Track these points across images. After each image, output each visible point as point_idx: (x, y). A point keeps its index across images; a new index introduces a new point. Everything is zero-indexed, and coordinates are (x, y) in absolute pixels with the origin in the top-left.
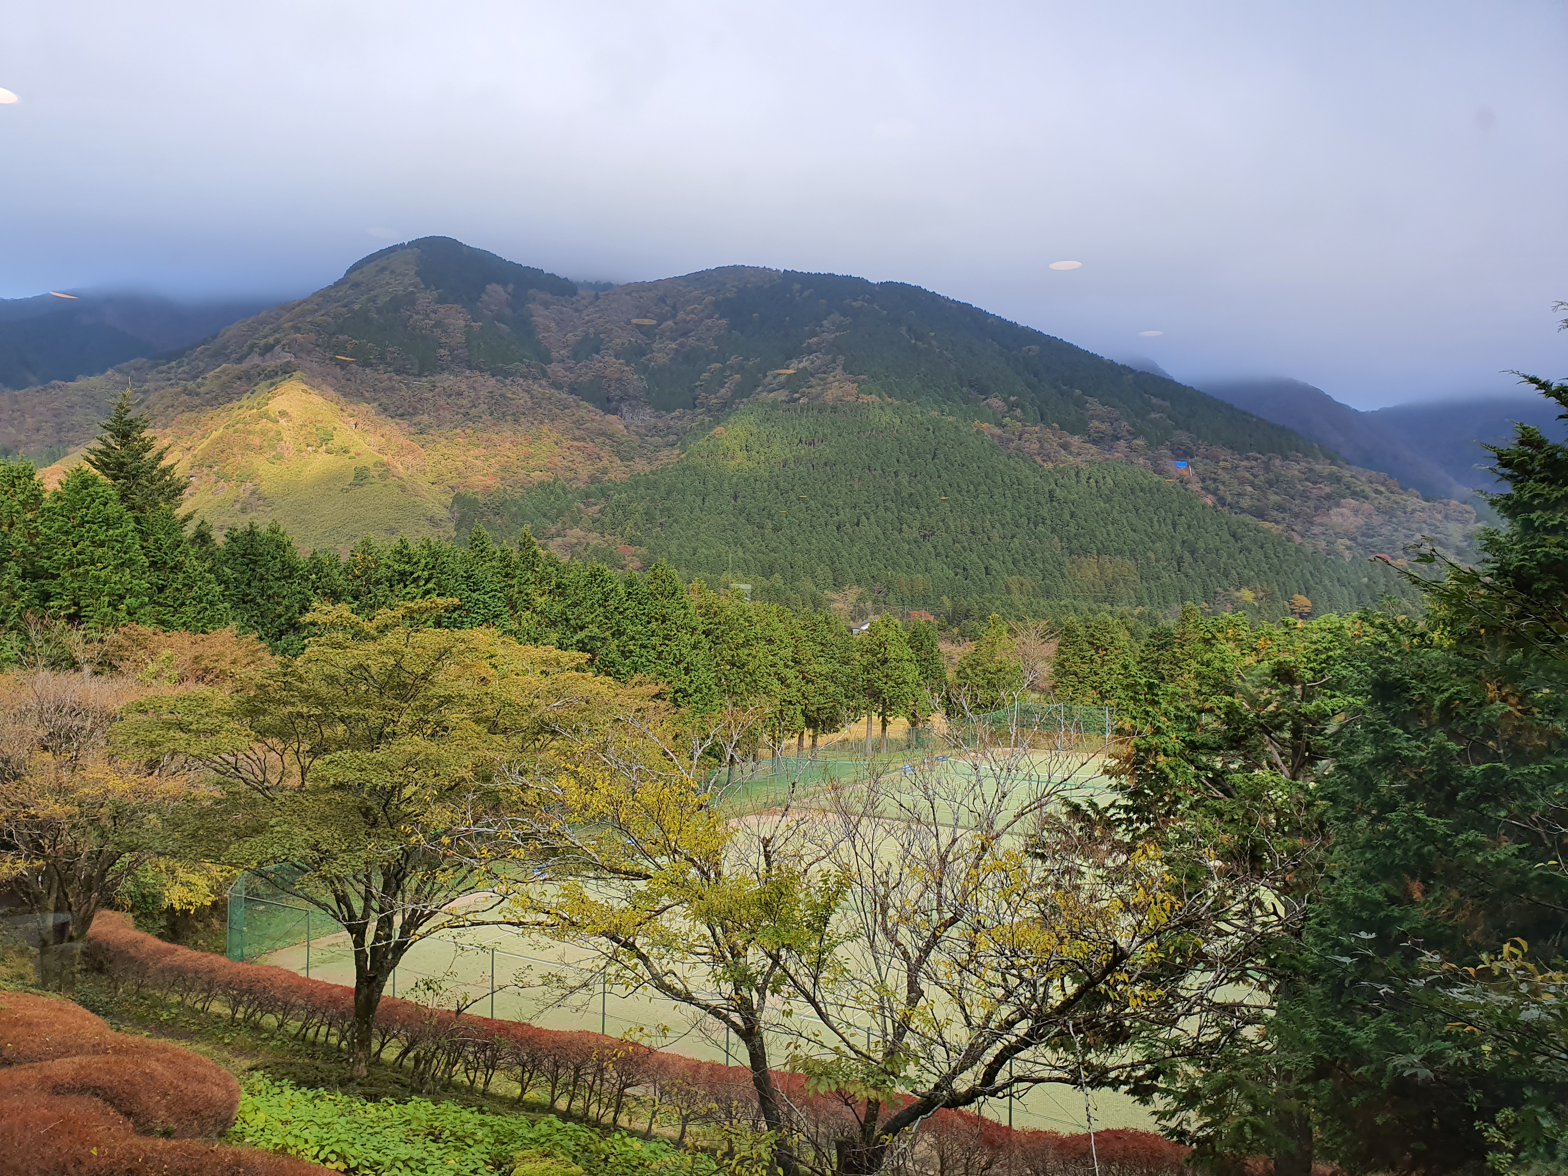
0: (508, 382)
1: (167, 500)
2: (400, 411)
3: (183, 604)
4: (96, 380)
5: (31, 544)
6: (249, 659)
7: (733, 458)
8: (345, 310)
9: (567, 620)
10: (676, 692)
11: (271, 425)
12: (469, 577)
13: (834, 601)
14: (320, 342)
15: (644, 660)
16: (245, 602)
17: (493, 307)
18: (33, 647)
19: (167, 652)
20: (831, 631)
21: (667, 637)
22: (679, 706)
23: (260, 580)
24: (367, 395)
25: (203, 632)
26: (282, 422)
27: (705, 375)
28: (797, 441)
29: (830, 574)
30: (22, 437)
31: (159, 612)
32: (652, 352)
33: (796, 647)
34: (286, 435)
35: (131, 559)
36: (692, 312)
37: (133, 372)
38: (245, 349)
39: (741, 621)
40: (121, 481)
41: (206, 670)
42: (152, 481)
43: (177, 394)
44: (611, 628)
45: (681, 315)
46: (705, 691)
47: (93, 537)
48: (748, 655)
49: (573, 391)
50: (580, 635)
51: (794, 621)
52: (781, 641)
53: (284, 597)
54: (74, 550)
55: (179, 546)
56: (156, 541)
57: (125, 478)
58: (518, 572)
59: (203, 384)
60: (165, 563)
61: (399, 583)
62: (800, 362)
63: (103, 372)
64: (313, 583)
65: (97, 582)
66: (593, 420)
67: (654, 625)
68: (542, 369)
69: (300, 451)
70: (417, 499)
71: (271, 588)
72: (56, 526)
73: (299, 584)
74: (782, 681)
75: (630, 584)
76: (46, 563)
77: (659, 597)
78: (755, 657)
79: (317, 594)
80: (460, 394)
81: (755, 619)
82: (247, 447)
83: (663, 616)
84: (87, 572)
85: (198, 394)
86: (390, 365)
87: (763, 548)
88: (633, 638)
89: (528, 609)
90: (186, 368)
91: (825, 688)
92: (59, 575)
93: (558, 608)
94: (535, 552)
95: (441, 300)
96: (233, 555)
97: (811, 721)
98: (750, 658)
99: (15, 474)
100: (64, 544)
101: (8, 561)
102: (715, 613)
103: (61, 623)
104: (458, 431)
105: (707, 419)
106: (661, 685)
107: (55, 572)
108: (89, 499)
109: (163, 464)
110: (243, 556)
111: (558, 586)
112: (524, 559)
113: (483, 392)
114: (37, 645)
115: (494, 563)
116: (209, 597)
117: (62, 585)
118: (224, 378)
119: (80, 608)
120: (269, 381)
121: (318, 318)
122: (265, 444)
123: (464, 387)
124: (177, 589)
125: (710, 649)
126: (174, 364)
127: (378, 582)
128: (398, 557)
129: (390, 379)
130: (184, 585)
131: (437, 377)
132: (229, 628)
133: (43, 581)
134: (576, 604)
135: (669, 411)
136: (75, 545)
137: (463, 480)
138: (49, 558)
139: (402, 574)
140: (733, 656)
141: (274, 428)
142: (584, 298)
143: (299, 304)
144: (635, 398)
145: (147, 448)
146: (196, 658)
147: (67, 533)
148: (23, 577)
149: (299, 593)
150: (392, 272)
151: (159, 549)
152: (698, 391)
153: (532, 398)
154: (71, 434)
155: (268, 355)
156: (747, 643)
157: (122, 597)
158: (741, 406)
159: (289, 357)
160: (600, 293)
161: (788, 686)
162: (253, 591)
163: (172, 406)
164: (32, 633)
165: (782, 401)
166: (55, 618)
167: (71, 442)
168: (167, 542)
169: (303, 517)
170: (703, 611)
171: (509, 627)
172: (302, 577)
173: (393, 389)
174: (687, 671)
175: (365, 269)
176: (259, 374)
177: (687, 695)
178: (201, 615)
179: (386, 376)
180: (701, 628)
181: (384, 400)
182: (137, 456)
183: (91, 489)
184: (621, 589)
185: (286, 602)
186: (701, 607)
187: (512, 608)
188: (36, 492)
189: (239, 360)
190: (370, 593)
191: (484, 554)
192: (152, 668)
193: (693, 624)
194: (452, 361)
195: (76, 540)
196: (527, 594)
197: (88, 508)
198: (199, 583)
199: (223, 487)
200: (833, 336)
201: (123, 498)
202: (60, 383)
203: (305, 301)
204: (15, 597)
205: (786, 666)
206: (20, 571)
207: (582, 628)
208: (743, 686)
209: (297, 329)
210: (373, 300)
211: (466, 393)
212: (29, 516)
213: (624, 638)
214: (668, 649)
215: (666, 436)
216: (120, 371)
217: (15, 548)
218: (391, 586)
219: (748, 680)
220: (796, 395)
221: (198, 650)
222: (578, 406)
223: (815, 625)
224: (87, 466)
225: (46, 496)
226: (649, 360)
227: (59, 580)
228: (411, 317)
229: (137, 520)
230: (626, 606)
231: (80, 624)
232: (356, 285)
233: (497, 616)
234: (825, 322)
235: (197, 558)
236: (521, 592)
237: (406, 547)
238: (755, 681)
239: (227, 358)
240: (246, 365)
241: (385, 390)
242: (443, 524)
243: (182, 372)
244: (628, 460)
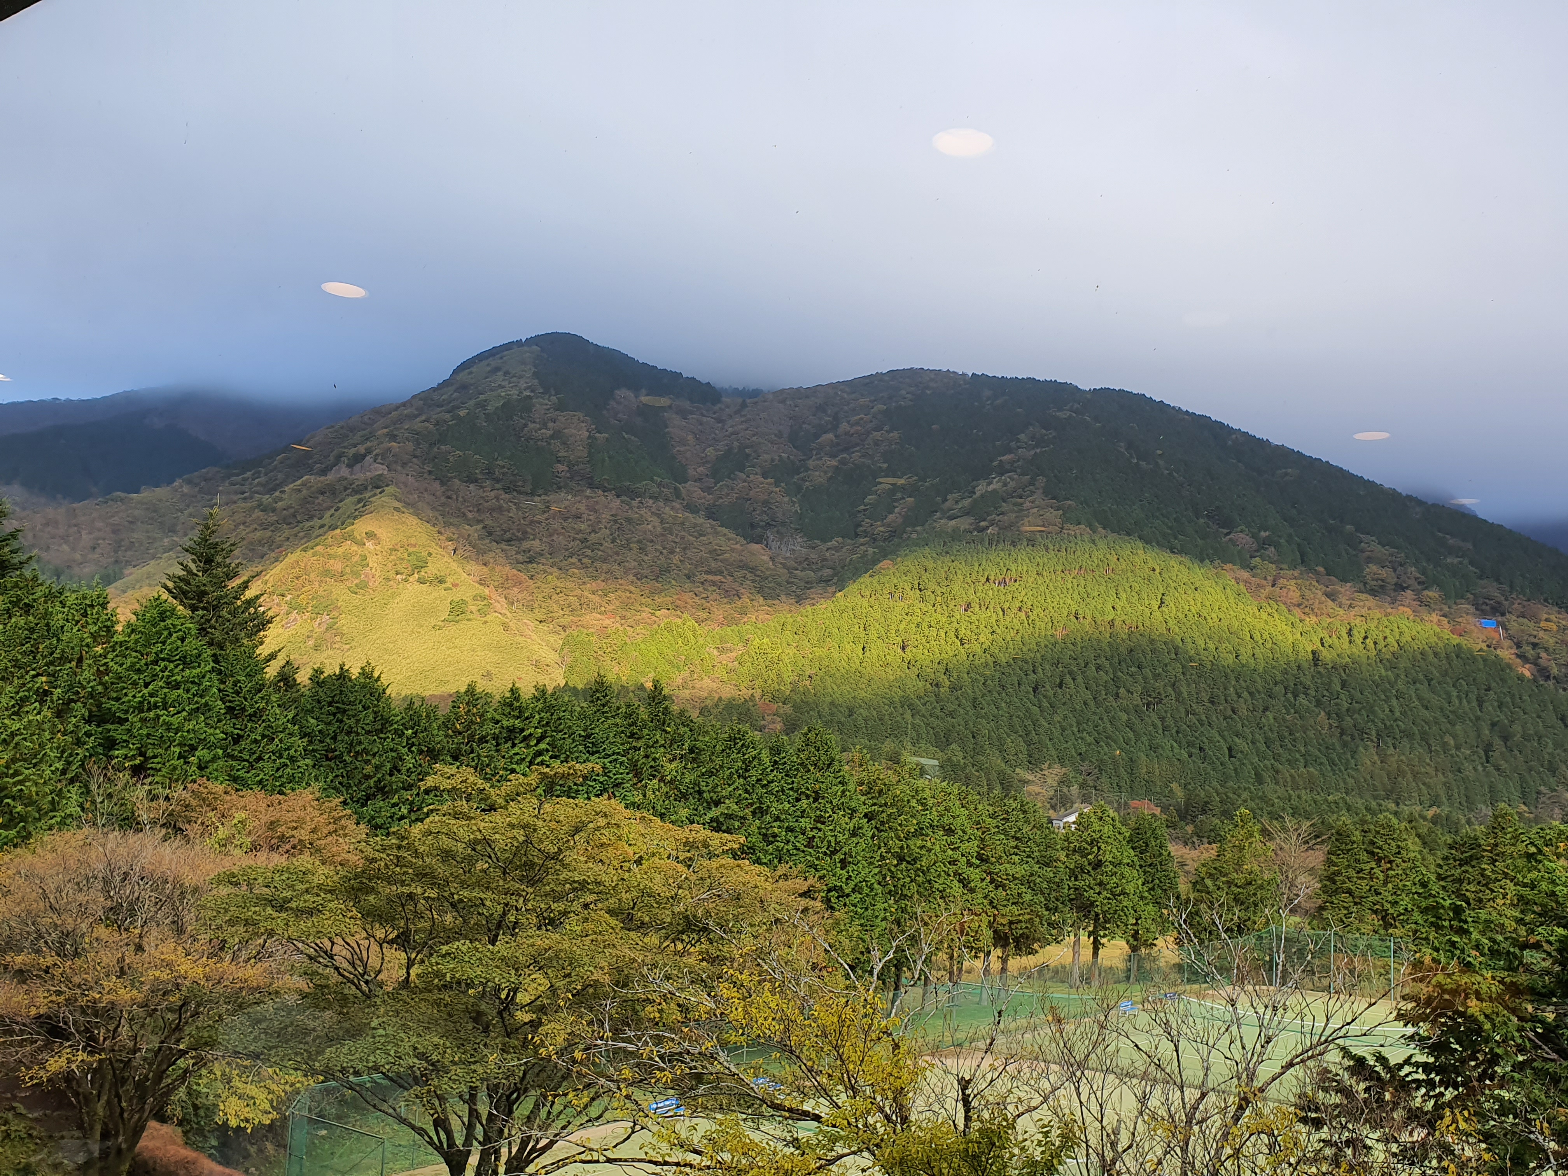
0: (635, 503)
1: (250, 636)
2: (508, 535)
3: (260, 759)
4: (162, 492)
5: (100, 683)
6: (332, 827)
7: (901, 598)
8: (448, 416)
9: (700, 793)
10: (829, 890)
11: (355, 548)
12: (588, 736)
13: (1027, 782)
14: (418, 453)
15: (790, 847)
16: (328, 759)
17: (620, 415)
18: (93, 802)
19: (240, 815)
20: (1027, 822)
21: (819, 820)
22: (832, 908)
23: (348, 733)
24: (470, 515)
25: (281, 793)
26: (369, 545)
27: (870, 499)
28: (983, 580)
29: (1023, 747)
30: (78, 556)
31: (232, 768)
32: (807, 469)
33: (982, 840)
34: (372, 561)
35: (206, 704)
36: (857, 423)
37: (203, 484)
38: (332, 458)
39: (913, 803)
40: (201, 612)
41: (282, 838)
42: (234, 613)
43: (252, 509)
44: (752, 804)
45: (844, 426)
46: (866, 890)
47: (168, 677)
48: (921, 848)
49: (712, 513)
50: (715, 812)
51: (980, 807)
52: (964, 832)
53: (374, 755)
54: (145, 691)
55: (260, 691)
56: (235, 684)
57: (204, 609)
58: (645, 732)
59: (281, 499)
60: (243, 709)
61: (506, 742)
62: (989, 484)
63: (170, 482)
64: (408, 739)
65: (168, 730)
66: (733, 550)
67: (804, 803)
68: (676, 488)
69: (388, 579)
70: (521, 639)
71: (360, 743)
72: (129, 662)
73: (393, 739)
74: (964, 882)
75: (776, 751)
76: (114, 706)
77: (812, 768)
78: (930, 850)
79: (412, 752)
80: (578, 517)
81: (931, 802)
82: (326, 573)
83: (816, 792)
84: (158, 717)
85: (274, 510)
86: (498, 481)
87: (938, 711)
88: (777, 819)
89: (654, 776)
90: (262, 479)
91: (1019, 895)
92: (127, 720)
93: (689, 778)
94: (666, 708)
95: (560, 407)
96: (319, 702)
97: (1000, 938)
98: (923, 852)
99: (88, 602)
100: (135, 684)
101: (75, 702)
102: (880, 792)
103: (124, 777)
104: (574, 560)
105: (871, 550)
106: (811, 881)
107: (123, 716)
108: (166, 633)
109: (249, 594)
110: (330, 704)
111: (691, 751)
112: (653, 717)
113: (606, 516)
114: (99, 800)
115: (618, 720)
116: (292, 752)
117: (129, 731)
118: (305, 492)
119: (147, 759)
120: (358, 497)
121: (417, 424)
122: (348, 570)
123: (583, 508)
124: (256, 741)
125: (873, 837)
126: (249, 474)
127: (483, 740)
128: (508, 710)
129: (497, 498)
130: (264, 736)
131: (552, 497)
132: (310, 789)
133: (109, 726)
134: (710, 773)
135: (824, 541)
136: (146, 685)
137: (576, 619)
138: (117, 699)
139: (511, 730)
140: (902, 848)
141: (359, 552)
142: (728, 407)
143: (397, 408)
144: (783, 524)
145: (230, 576)
146: (272, 823)
147: (139, 671)
148: (88, 722)
149: (391, 750)
150: (506, 373)
151: (238, 693)
152: (861, 516)
153: (661, 522)
154: (129, 553)
155: (358, 467)
156: (919, 832)
157: (193, 748)
158: (914, 536)
159: (381, 469)
160: (748, 401)
161: (972, 891)
162: (341, 747)
163: (244, 523)
164: (94, 787)
165: (965, 531)
166: (120, 769)
167: (128, 563)
168: (247, 686)
169: (386, 657)
170: (864, 788)
171: (632, 799)
172: (396, 730)
173: (500, 509)
174: (844, 864)
175: (474, 369)
176: (346, 489)
177: (843, 895)
178: (280, 773)
179: (493, 494)
180: (863, 809)
181: (489, 522)
182: (221, 586)
183: (169, 622)
184: (765, 756)
185: (375, 761)
186: (862, 784)
187: (635, 776)
188: (109, 623)
189: (324, 472)
190: (472, 752)
191: (606, 709)
192: (222, 833)
193: (853, 805)
194: (571, 478)
195: (148, 679)
196: (654, 760)
197: (164, 643)
198: (281, 735)
199: (295, 620)
200: (1032, 452)
201: (203, 631)
202: (122, 495)
203: (404, 404)
204: (79, 743)
205: (970, 864)
206: (87, 714)
207: (717, 803)
208: (914, 887)
209: (393, 437)
210: (482, 405)
211: (585, 516)
212: (99, 649)
213: (768, 818)
214: (821, 834)
215: (819, 570)
216: (189, 482)
217: (84, 688)
218: (498, 745)
219: (920, 879)
220: (983, 524)
221: (273, 814)
222: (717, 533)
223: (1007, 813)
224: (165, 596)
225: (119, 628)
226: (803, 479)
227: (127, 726)
228: (526, 425)
229: (216, 659)
230: (771, 777)
231: (145, 777)
232: (464, 387)
233: (617, 785)
234: (1022, 436)
235: (279, 706)
236: (647, 757)
237: (517, 699)
238: (929, 882)
239: (310, 471)
240: (331, 477)
241: (492, 510)
242: (550, 670)
243: (258, 484)
244: (772, 598)
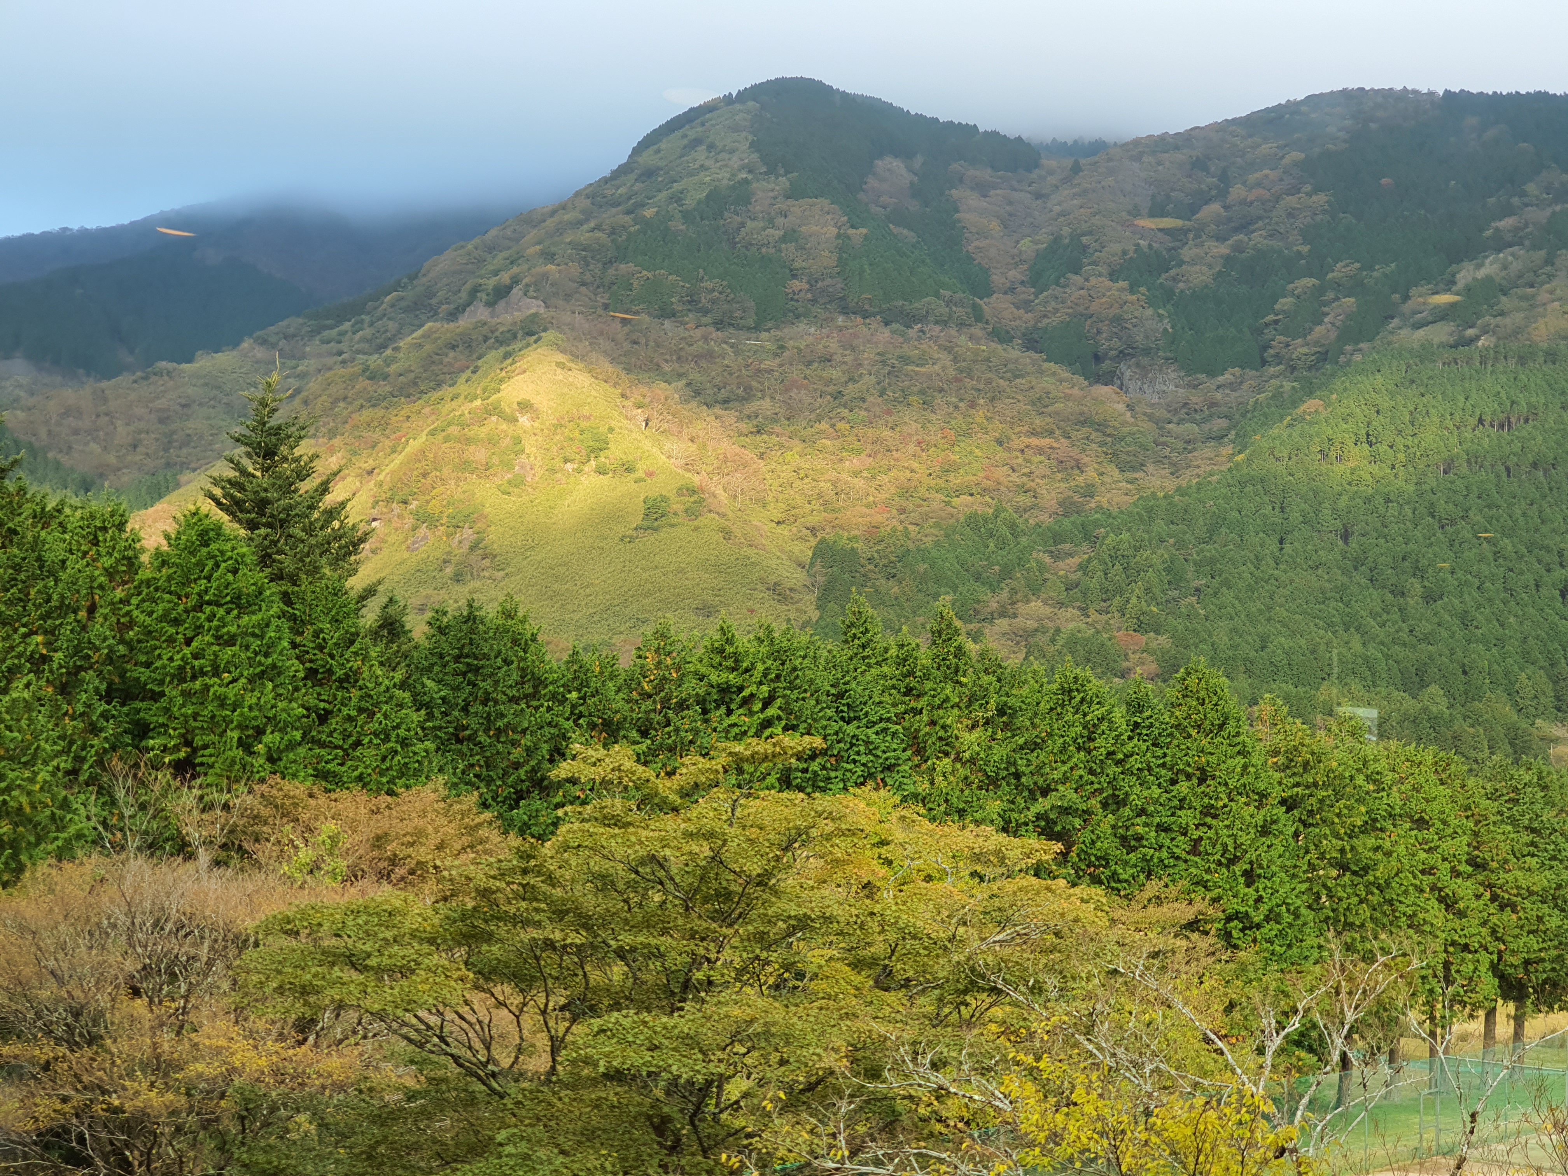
0: (912, 333)
1: (335, 563)
2: (723, 394)
3: (358, 743)
4: (224, 359)
5: (122, 641)
6: (466, 840)
7: (1339, 459)
8: (628, 218)
9: (1017, 776)
10: (1229, 919)
11: (504, 426)
12: (841, 695)
13: (1556, 741)
14: (588, 277)
15: (1164, 854)
16: (459, 741)
17: (885, 199)
18: (122, 817)
19: (329, 827)
20: (1549, 803)
21: (1209, 811)
22: (1235, 946)
23: (484, 703)
24: (667, 368)
25: (390, 793)
26: (524, 420)
27: (1285, 303)
28: (1473, 421)
29: (1549, 688)
30: (112, 459)
31: (320, 758)
32: (1181, 263)
33: (1476, 834)
34: (530, 446)
35: (274, 666)
36: (1259, 184)
37: (282, 343)
38: (464, 295)
39: (1360, 780)
40: (263, 531)
41: (394, 861)
42: (309, 530)
43: (353, 378)
44: (1101, 791)
45: (1237, 191)
46: (1287, 918)
47: (218, 628)
48: (1376, 849)
49: (1031, 343)
50: (1042, 805)
51: (1471, 782)
52: (1445, 823)
53: (524, 732)
54: (187, 651)
55: (352, 642)
56: (316, 635)
57: (269, 525)
58: (928, 685)
59: (394, 360)
60: (330, 672)
61: (718, 707)
62: (1479, 267)
63: (236, 344)
64: (574, 707)
65: (222, 705)
66: (1068, 398)
67: (1183, 787)
68: (975, 307)
69: (553, 471)
70: (751, 552)
71: (502, 716)
72: (160, 609)
73: (549, 709)
74: (1448, 903)
75: (1136, 706)
76: (142, 673)
77: (1194, 732)
78: (1388, 854)
79: (579, 726)
80: (827, 359)
81: (1389, 777)
82: (465, 466)
83: (1202, 770)
84: (207, 688)
85: (386, 377)
86: (705, 312)
87: (1404, 635)
88: (1142, 812)
89: (947, 754)
90: (368, 332)
91: (1540, 919)
92: (162, 694)
93: (999, 752)
94: (959, 648)
95: (794, 193)
96: (441, 656)
97: (1511, 987)
98: (1379, 856)
99: (98, 523)
100: (171, 640)
101: (85, 670)
102: (1306, 765)
103: (164, 776)
104: (824, 426)
105: (1287, 385)
106: (1200, 905)
107: (157, 689)
108: (210, 563)
109: (330, 500)
110: (457, 659)
111: (1001, 712)
112: (940, 661)
113: (869, 355)
114: (127, 813)
115: (885, 669)
116: (402, 732)
117: (167, 710)
118: (428, 348)
119: (195, 750)
120: (502, 350)
121: (583, 235)
122: (495, 460)
123: (833, 346)
124: (350, 719)
125: (1296, 835)
126: (347, 325)
127: (682, 705)
128: (717, 659)
129: (706, 338)
130: (361, 710)
131: (787, 331)
132: (430, 785)
133: (139, 705)
134: (1034, 746)
135: (1212, 373)
136: (188, 642)
137: (833, 516)
138: (148, 665)
139: (725, 690)
140: (1342, 851)
141: (510, 433)
142: (1051, 173)
143: (553, 213)
144: (1147, 352)
145: (302, 474)
146: (378, 838)
147: (176, 622)
148: (108, 697)
149: (549, 724)
150: (711, 147)
151: (321, 648)
152: (1269, 332)
153: (955, 360)
154: (185, 451)
155: (502, 304)
156: (1371, 826)
157: (260, 732)
158: (1358, 357)
159: (534, 307)
160: (1083, 161)
161: (1461, 914)
162: (473, 722)
163: (345, 398)
164: (120, 794)
165: (1441, 345)
166: (156, 766)
167: (185, 466)
168: (333, 636)
169: (556, 586)
170: (1281, 760)
171: (911, 788)
172: (553, 696)
173: (710, 356)
174: (1250, 877)
175: (663, 145)
176: (486, 339)
177: (1249, 926)
178: (388, 764)
179: (698, 333)
180: (1277, 793)
181: (694, 376)
182: (288, 488)
183: (214, 546)
184: (1119, 715)
185: (527, 741)
186: (1276, 753)
187: (918, 752)
188: (130, 553)
189: (453, 316)
190: (668, 724)
191: (868, 652)
192: (305, 855)
193: (1261, 786)
194: (814, 301)
195: (189, 634)
196: (943, 727)
197: (209, 578)
198: (385, 707)
199: (425, 537)
200: (1547, 212)
201: (265, 560)
202: (170, 366)
203: (564, 207)
204: (94, 730)
205: (1455, 873)
206: (104, 686)
207: (1045, 792)
208: (1365, 911)
209: (549, 256)
210: (677, 198)
211: (837, 358)
212: (119, 593)
213: (1126, 811)
214: (1211, 833)
215: (1205, 421)
216: (264, 342)
217: (97, 649)
218: (705, 712)
219: (1375, 899)
220: (1470, 332)
221: (382, 824)
222: (1041, 372)
223: (1515, 790)
224: (207, 506)
225: (145, 558)
226: (1174, 279)
227: (163, 702)
228: (743, 225)
229: (286, 598)
230: (1128, 748)
231: (193, 777)
232: (649, 174)
233: (889, 768)
234: (1530, 186)
235: (382, 664)
236: (933, 723)
237: (730, 641)
238: (1390, 902)
239: (433, 314)
240: (464, 323)
241: (697, 358)
242: (796, 596)
243: (362, 340)
244: (1133, 469)
